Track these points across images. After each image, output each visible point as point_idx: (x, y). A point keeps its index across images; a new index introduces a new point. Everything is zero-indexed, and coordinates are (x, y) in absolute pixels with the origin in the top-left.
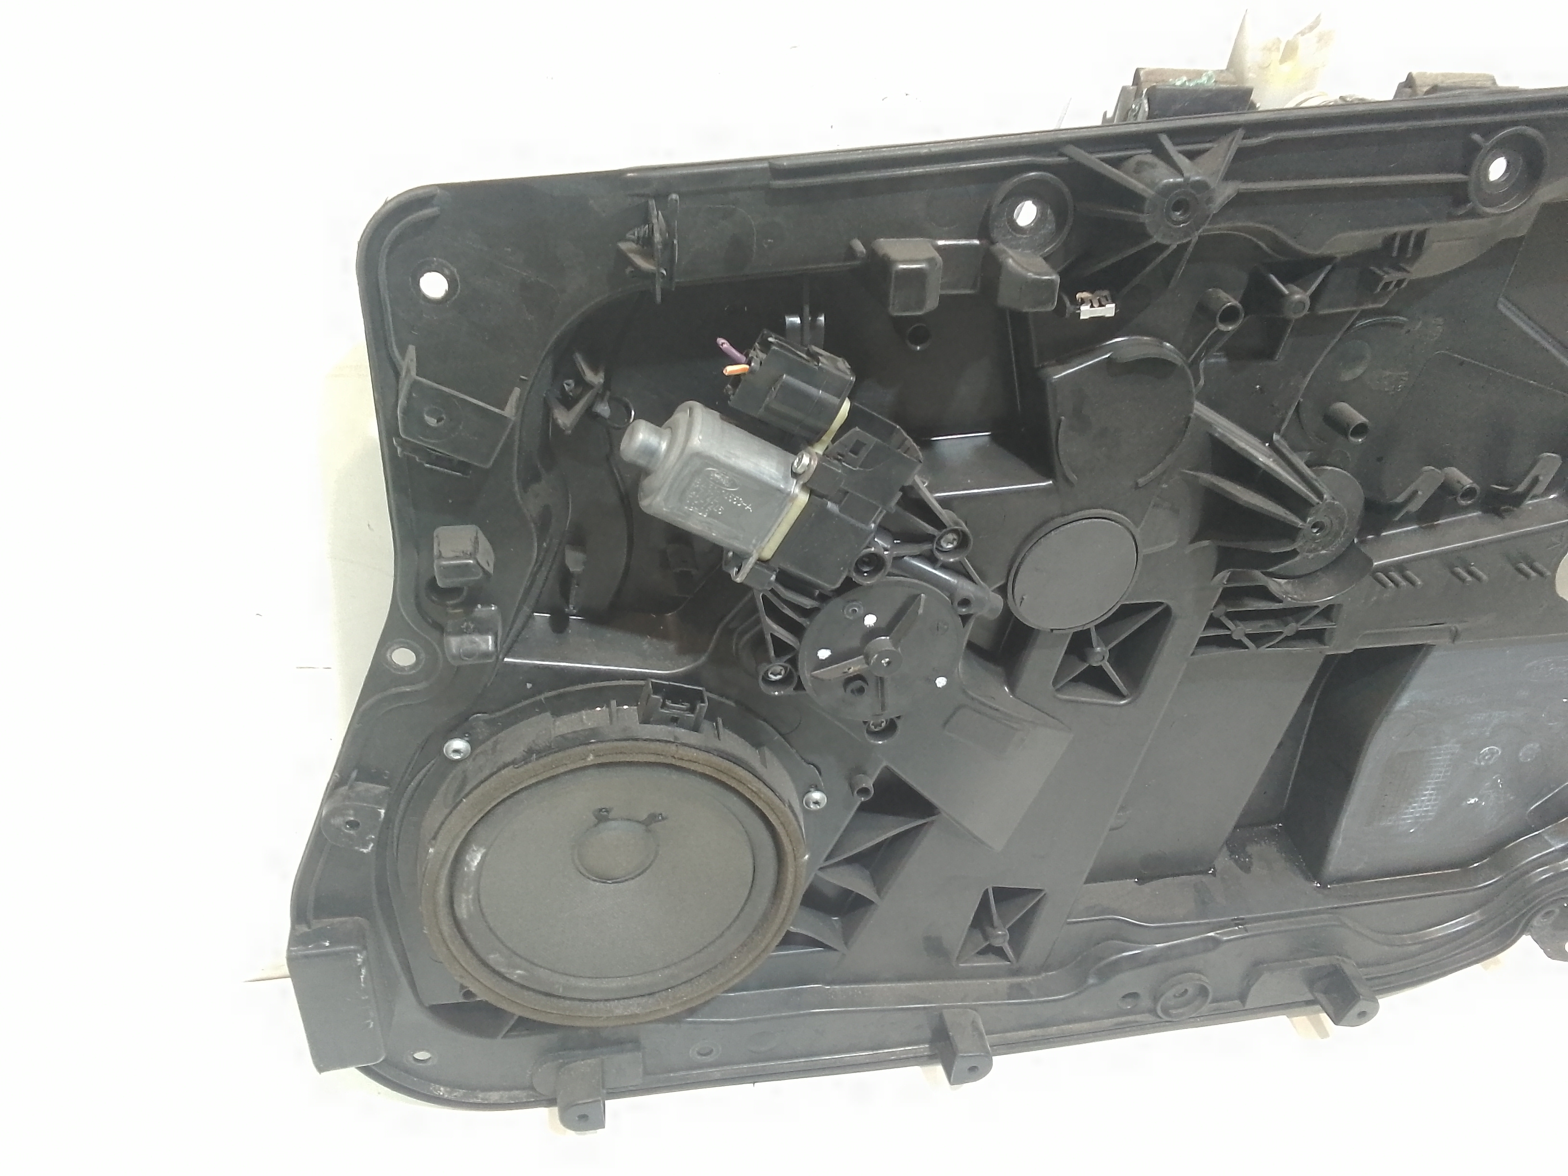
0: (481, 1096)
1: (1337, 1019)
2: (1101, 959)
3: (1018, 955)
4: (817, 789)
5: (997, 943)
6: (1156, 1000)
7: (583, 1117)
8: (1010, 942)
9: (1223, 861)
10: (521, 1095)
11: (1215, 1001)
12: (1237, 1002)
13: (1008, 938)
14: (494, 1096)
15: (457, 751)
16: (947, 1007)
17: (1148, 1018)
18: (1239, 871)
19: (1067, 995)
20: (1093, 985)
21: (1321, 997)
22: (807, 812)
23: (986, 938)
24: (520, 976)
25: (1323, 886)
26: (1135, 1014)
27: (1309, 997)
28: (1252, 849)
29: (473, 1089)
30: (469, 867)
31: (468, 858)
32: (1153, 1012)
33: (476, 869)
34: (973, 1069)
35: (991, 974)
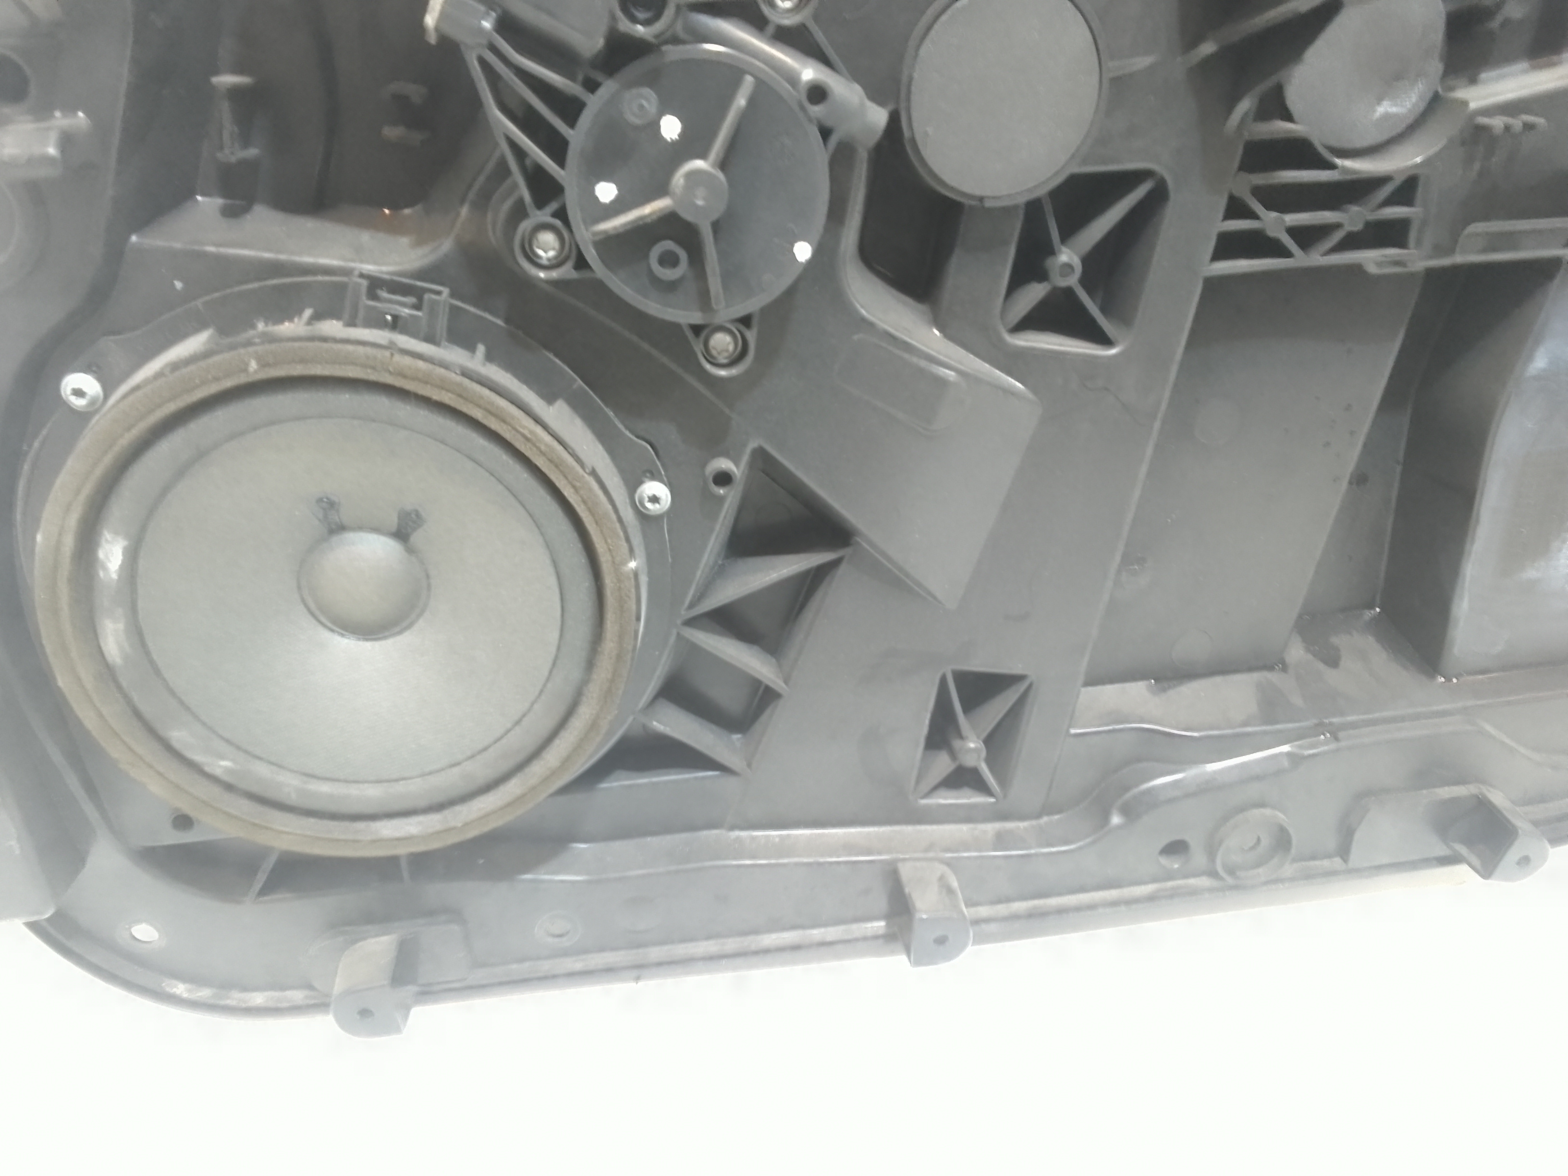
0: (235, 998)
1: (1487, 871)
2: (1127, 789)
3: (1003, 781)
4: (654, 476)
5: (970, 761)
6: (1211, 853)
7: (365, 1013)
8: (989, 761)
9: (1296, 652)
10: (297, 996)
11: (1302, 858)
12: (1338, 860)
13: (984, 754)
14: (258, 999)
15: (79, 393)
16: (904, 860)
17: (1204, 882)
18: (1321, 666)
19: (1081, 843)
20: (1119, 827)
21: (1463, 850)
22: (644, 517)
23: (953, 755)
24: (228, 770)
25: (1448, 679)
26: (1186, 876)
27: (1441, 850)
28: (1339, 640)
29: (226, 986)
30: (105, 569)
31: (101, 554)
32: (1213, 874)
33: (120, 576)
34: (941, 941)
35: (968, 816)
